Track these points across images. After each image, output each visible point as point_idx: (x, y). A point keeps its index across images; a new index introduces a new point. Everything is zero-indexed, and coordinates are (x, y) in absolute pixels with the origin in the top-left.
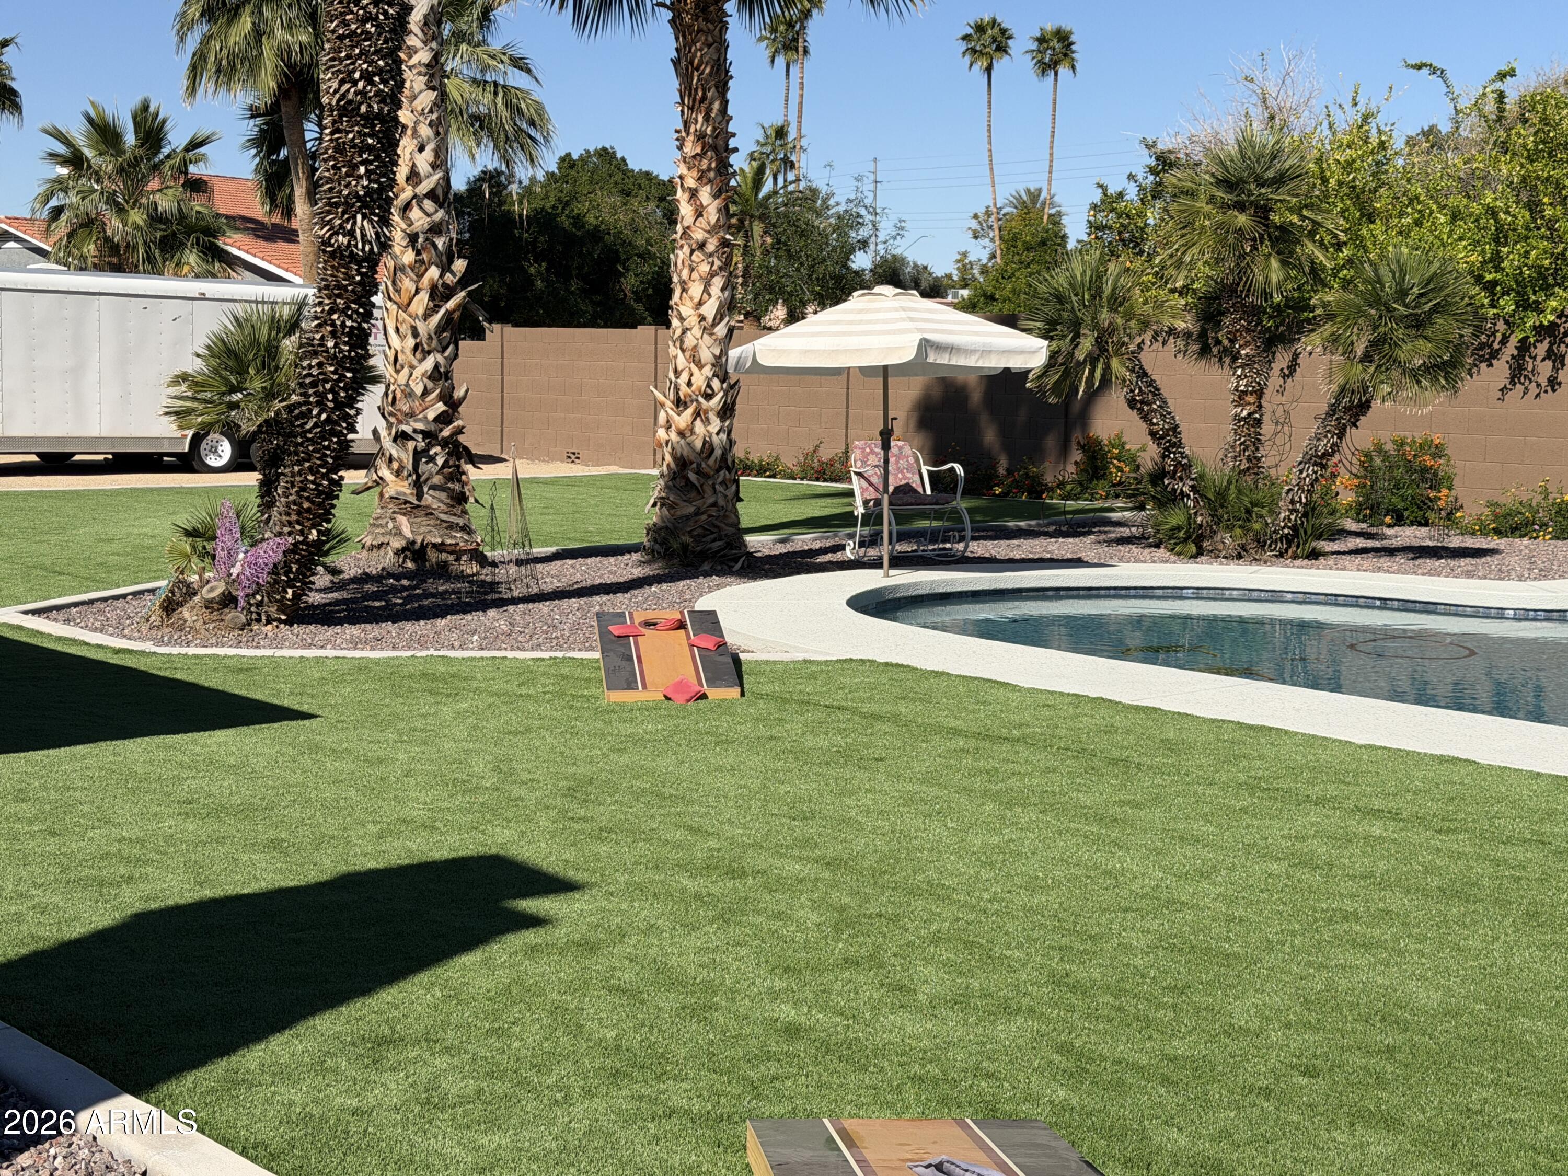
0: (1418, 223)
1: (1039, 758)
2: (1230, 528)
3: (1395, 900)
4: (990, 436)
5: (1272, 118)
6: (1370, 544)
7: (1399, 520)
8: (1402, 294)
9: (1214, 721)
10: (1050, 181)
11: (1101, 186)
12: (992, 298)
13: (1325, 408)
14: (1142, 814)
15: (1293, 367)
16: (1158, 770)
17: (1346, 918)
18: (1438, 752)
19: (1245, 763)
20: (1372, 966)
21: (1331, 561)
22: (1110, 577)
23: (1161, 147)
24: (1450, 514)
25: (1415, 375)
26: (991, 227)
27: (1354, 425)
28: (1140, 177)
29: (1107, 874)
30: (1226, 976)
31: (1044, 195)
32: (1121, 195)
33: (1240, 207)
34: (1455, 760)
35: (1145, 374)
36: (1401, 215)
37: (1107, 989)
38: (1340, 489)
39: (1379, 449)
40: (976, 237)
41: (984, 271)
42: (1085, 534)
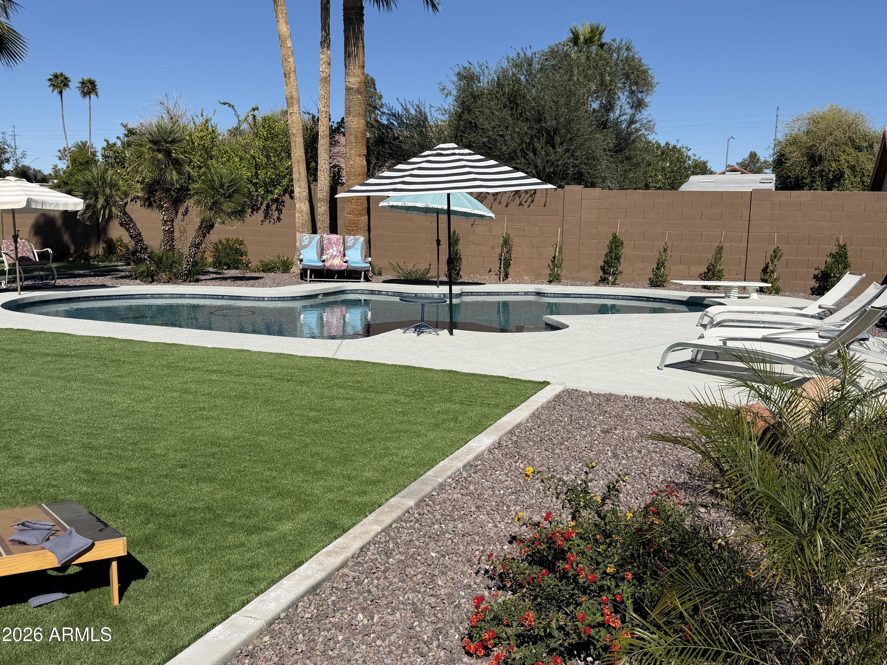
0: (228, 160)
1: (82, 362)
2: (164, 271)
3: (219, 401)
4: (66, 238)
5: (172, 118)
6: (218, 276)
7: (229, 268)
8: (222, 186)
9: (155, 343)
10: (90, 138)
11: (106, 141)
12: (66, 184)
13: (197, 227)
14: (124, 380)
15: (187, 212)
16: (131, 363)
17: (200, 410)
18: (237, 348)
19: (166, 358)
20: (209, 426)
21: (203, 283)
22: (117, 291)
23: (129, 127)
24: (247, 265)
25: (229, 215)
26: (66, 156)
27: (209, 233)
28: (122, 138)
29: (108, 403)
30: (153, 436)
31: (88, 144)
32: (114, 144)
33: (159, 151)
34: (243, 351)
35: (126, 213)
36: (222, 157)
37: (105, 447)
38: (207, 257)
39: (221, 242)
40: (60, 159)
41: (65, 172)
42: (106, 275)
